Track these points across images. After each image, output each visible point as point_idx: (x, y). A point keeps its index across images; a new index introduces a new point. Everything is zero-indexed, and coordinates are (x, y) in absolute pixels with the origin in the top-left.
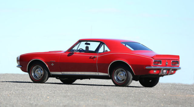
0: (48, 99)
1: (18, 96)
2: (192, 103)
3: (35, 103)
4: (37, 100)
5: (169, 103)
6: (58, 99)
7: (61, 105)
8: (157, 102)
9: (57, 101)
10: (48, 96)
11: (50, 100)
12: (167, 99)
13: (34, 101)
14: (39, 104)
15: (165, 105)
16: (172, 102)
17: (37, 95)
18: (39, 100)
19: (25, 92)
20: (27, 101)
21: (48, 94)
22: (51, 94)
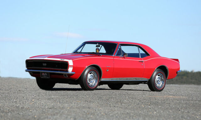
0: (33, 102)
1: (5, 99)
2: (170, 103)
3: (21, 106)
4: (23, 103)
5: (149, 104)
6: (43, 101)
7: (46, 107)
8: (137, 103)
9: (43, 103)
10: (33, 98)
11: (35, 103)
12: (147, 100)
13: (20, 104)
14: (25, 107)
15: (145, 105)
16: (152, 103)
17: (23, 98)
18: (25, 103)
19: (11, 95)
20: (13, 104)
21: (33, 97)
22: (36, 96)
